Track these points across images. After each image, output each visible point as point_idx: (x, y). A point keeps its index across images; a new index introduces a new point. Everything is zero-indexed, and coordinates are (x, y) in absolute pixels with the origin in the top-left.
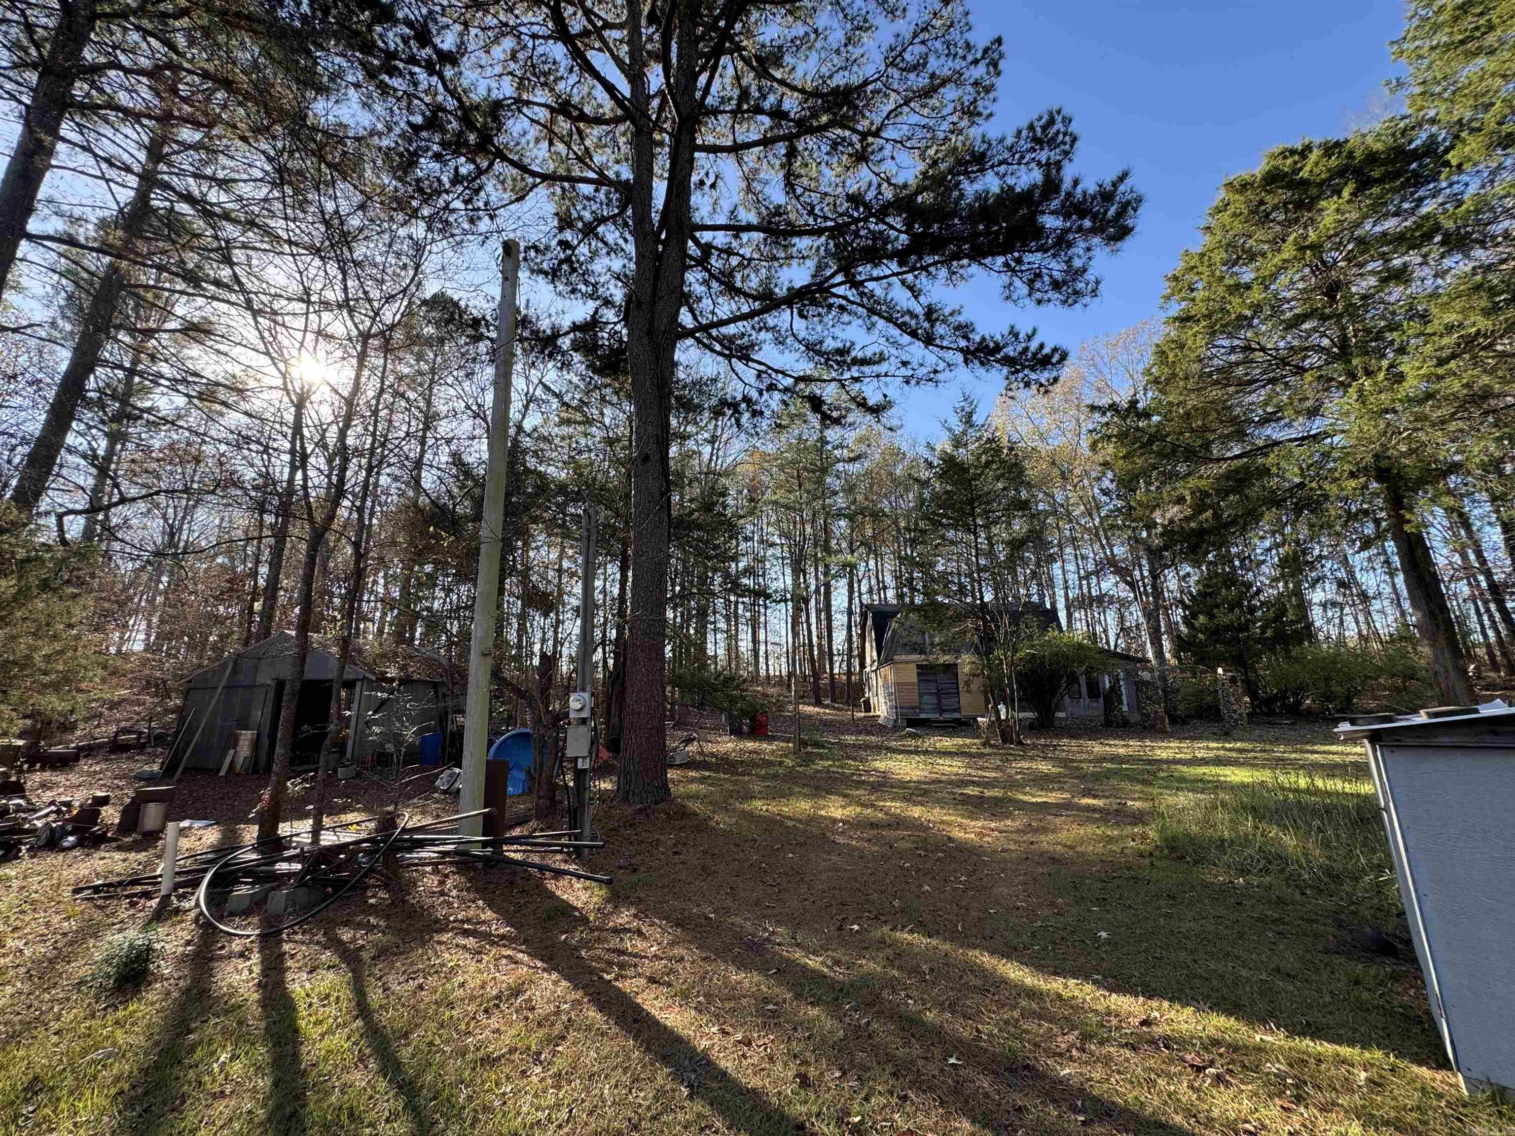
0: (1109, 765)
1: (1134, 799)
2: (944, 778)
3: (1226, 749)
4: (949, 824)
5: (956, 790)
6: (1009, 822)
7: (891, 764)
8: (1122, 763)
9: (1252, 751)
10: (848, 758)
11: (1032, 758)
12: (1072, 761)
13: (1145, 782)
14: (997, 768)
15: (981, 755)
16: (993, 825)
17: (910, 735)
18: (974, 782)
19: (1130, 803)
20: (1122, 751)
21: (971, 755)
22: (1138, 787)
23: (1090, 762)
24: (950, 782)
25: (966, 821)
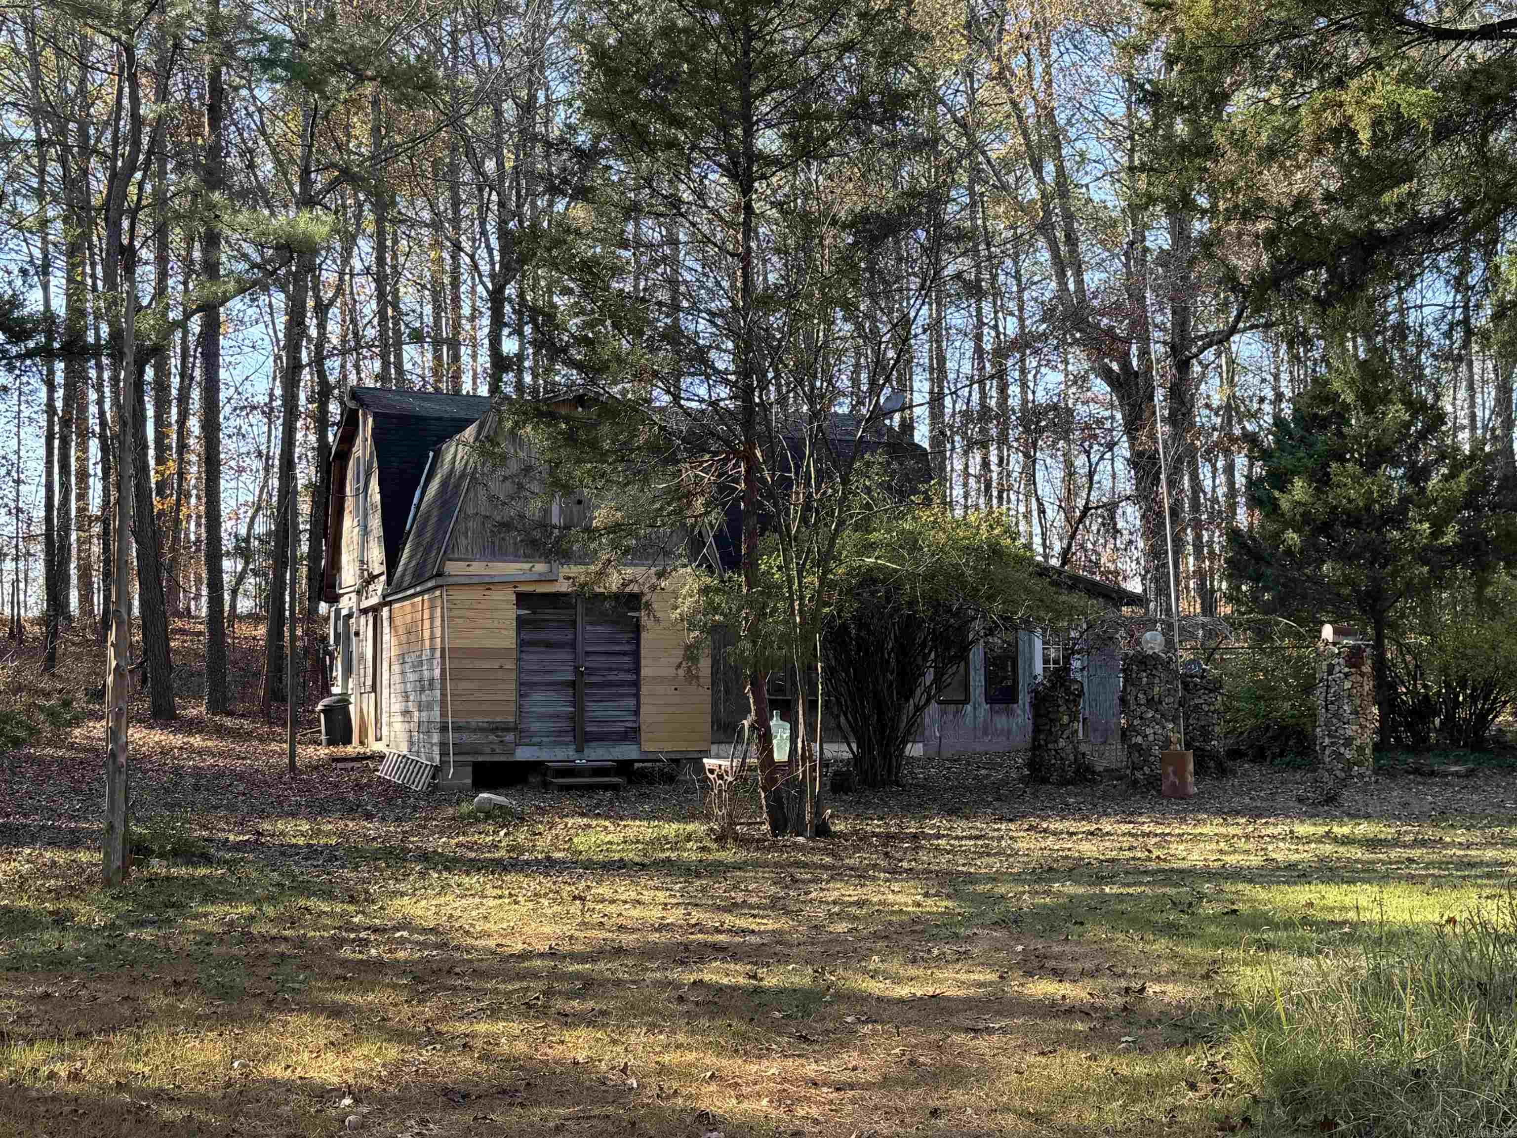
0: (1070, 889)
1: (1159, 978)
2: (628, 940)
3: (1336, 840)
4: (685, 1074)
5: (676, 974)
6: (852, 1058)
7: (452, 904)
8: (1101, 879)
9: (1396, 843)
10: (304, 889)
11: (861, 875)
12: (971, 878)
13: (1170, 929)
14: (775, 905)
15: (718, 870)
16: (811, 1069)
17: (488, 814)
18: (718, 948)
19: (1153, 989)
20: (1089, 849)
21: (690, 871)
22: (1161, 945)
23: (1017, 878)
24: (649, 953)
25: (729, 1065)
